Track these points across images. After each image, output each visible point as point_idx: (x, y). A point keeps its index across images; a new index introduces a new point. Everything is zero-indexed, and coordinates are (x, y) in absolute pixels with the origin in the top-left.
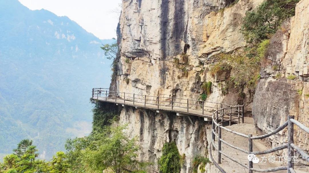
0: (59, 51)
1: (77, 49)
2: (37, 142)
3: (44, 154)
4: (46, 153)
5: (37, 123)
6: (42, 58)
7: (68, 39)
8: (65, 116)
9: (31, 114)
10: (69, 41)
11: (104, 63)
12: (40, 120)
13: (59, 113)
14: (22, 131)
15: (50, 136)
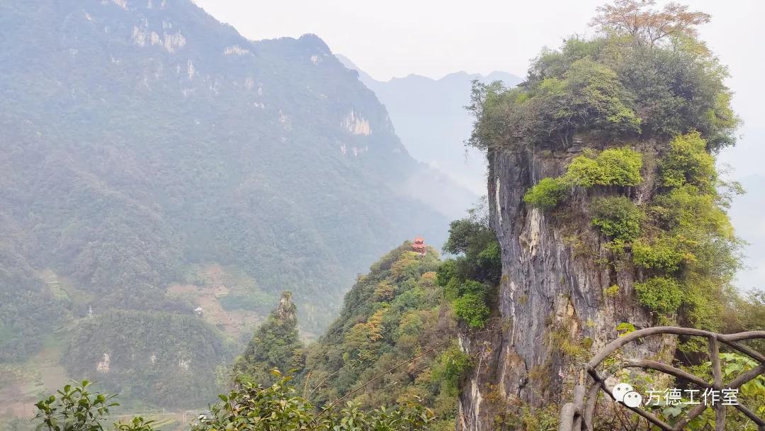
0: (146, 80)
1: (191, 71)
2: (88, 332)
3: (107, 362)
4: (112, 358)
5: (91, 275)
6: (103, 100)
7: (168, 45)
8: (163, 253)
9: (78, 251)
10: (170, 50)
11: (263, 106)
12: (99, 268)
13: (147, 249)
14: (50, 302)
15: (120, 316)
